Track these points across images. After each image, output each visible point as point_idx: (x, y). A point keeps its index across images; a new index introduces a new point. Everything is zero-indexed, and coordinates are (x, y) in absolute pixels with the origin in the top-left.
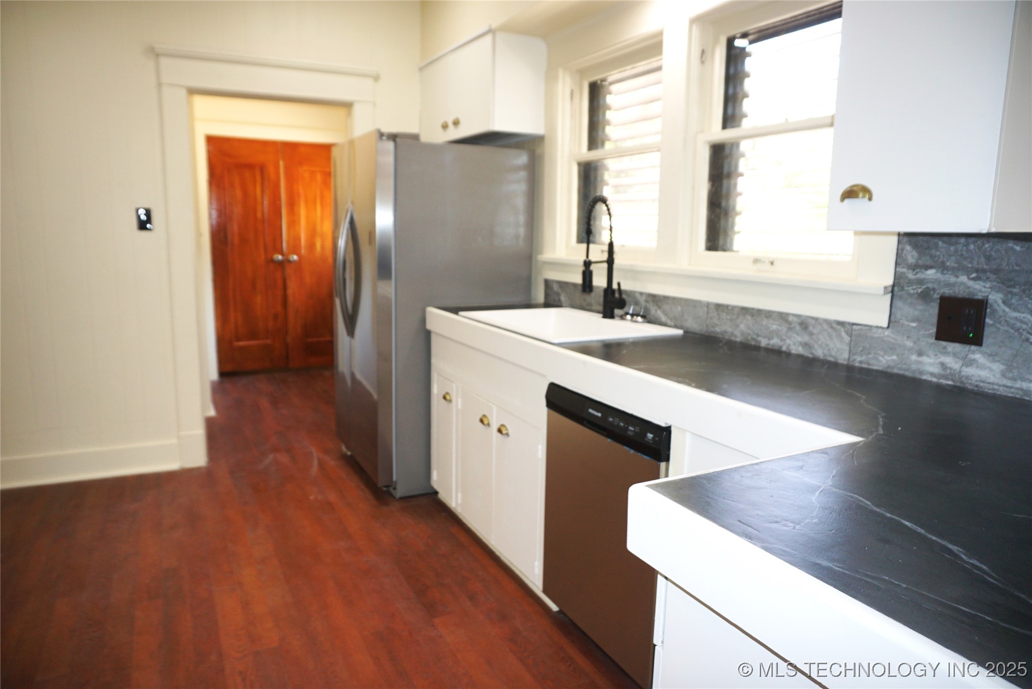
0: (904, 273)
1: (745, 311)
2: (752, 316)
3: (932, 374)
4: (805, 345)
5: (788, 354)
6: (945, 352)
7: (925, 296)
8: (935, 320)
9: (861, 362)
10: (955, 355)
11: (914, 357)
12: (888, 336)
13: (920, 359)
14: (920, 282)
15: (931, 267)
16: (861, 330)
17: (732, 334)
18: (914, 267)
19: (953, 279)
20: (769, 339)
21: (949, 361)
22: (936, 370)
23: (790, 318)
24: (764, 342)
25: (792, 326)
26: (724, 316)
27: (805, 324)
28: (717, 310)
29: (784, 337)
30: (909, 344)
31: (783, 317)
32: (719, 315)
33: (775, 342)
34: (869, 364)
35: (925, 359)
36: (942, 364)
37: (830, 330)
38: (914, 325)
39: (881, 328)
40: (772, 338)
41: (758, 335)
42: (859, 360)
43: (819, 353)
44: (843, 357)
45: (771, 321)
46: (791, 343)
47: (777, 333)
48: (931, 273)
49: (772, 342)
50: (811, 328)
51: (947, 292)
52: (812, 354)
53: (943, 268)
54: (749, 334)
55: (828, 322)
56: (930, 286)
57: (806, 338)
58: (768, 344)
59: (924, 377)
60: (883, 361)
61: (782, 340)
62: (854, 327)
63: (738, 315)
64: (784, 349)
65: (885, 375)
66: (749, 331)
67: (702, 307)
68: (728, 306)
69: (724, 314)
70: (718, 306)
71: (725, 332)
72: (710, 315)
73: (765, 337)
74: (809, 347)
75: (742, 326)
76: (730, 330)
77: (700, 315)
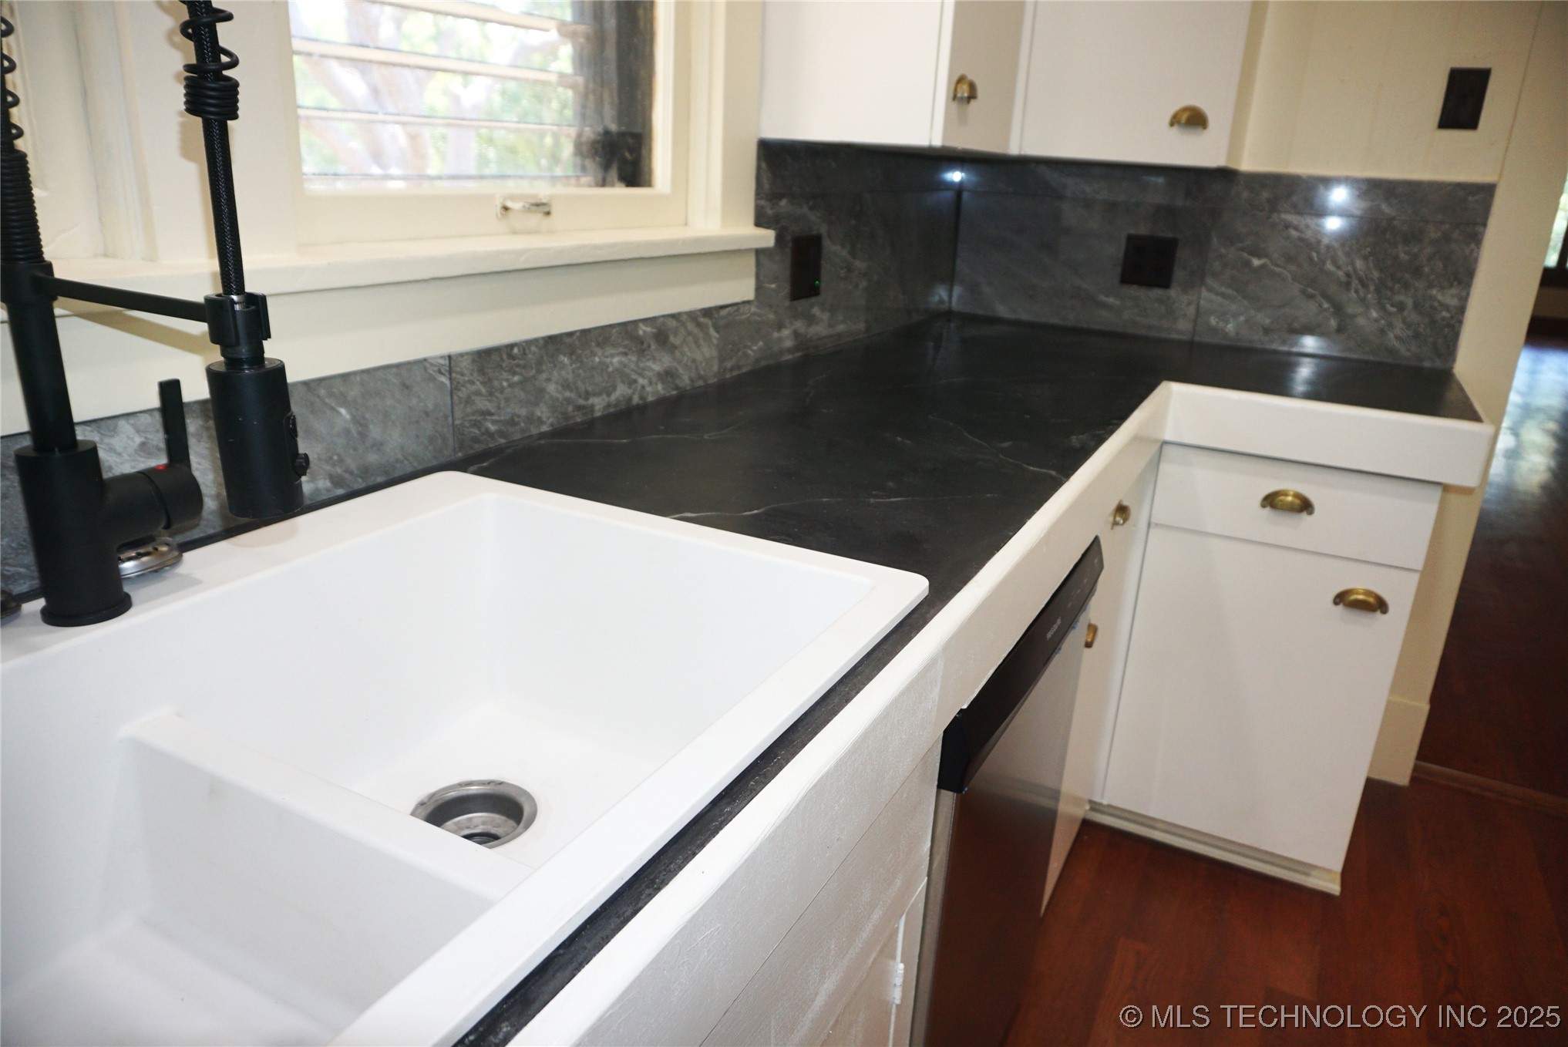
0: (761, 208)
1: (554, 343)
3: (789, 350)
4: (663, 376)
5: (643, 408)
6: (797, 315)
7: (780, 239)
8: (788, 273)
9: (731, 370)
10: (803, 314)
11: (776, 334)
12: (754, 314)
13: (780, 334)
14: (775, 219)
15: (784, 196)
16: (729, 314)
17: (531, 419)
18: (771, 194)
19: (800, 211)
20: (609, 395)
21: (801, 326)
22: (789, 342)
23: (640, 330)
24: (599, 404)
25: (645, 345)
26: (504, 380)
27: (661, 332)
28: (482, 371)
29: (634, 376)
30: (771, 315)
31: (627, 331)
32: (488, 382)
33: (621, 391)
34: (739, 367)
35: (784, 332)
36: (795, 331)
37: (696, 331)
38: (773, 286)
39: (748, 302)
40: (615, 388)
42: (728, 368)
44: (712, 372)
45: (610, 351)
46: (645, 382)
47: (621, 374)
48: (782, 203)
49: (613, 398)
50: (672, 339)
51: (798, 229)
52: (677, 388)
54: (568, 401)
55: (692, 315)
56: (783, 223)
57: (667, 361)
58: (609, 406)
59: (783, 358)
60: (753, 352)
62: (721, 313)
63: (540, 362)
64: (636, 400)
65: (753, 375)
66: (568, 394)
67: (432, 379)
68: (511, 346)
69: (505, 375)
70: (484, 356)
71: (512, 422)
72: (463, 393)
73: (599, 394)
74: (672, 377)
75: (551, 388)
76: (523, 412)
77: (430, 406)
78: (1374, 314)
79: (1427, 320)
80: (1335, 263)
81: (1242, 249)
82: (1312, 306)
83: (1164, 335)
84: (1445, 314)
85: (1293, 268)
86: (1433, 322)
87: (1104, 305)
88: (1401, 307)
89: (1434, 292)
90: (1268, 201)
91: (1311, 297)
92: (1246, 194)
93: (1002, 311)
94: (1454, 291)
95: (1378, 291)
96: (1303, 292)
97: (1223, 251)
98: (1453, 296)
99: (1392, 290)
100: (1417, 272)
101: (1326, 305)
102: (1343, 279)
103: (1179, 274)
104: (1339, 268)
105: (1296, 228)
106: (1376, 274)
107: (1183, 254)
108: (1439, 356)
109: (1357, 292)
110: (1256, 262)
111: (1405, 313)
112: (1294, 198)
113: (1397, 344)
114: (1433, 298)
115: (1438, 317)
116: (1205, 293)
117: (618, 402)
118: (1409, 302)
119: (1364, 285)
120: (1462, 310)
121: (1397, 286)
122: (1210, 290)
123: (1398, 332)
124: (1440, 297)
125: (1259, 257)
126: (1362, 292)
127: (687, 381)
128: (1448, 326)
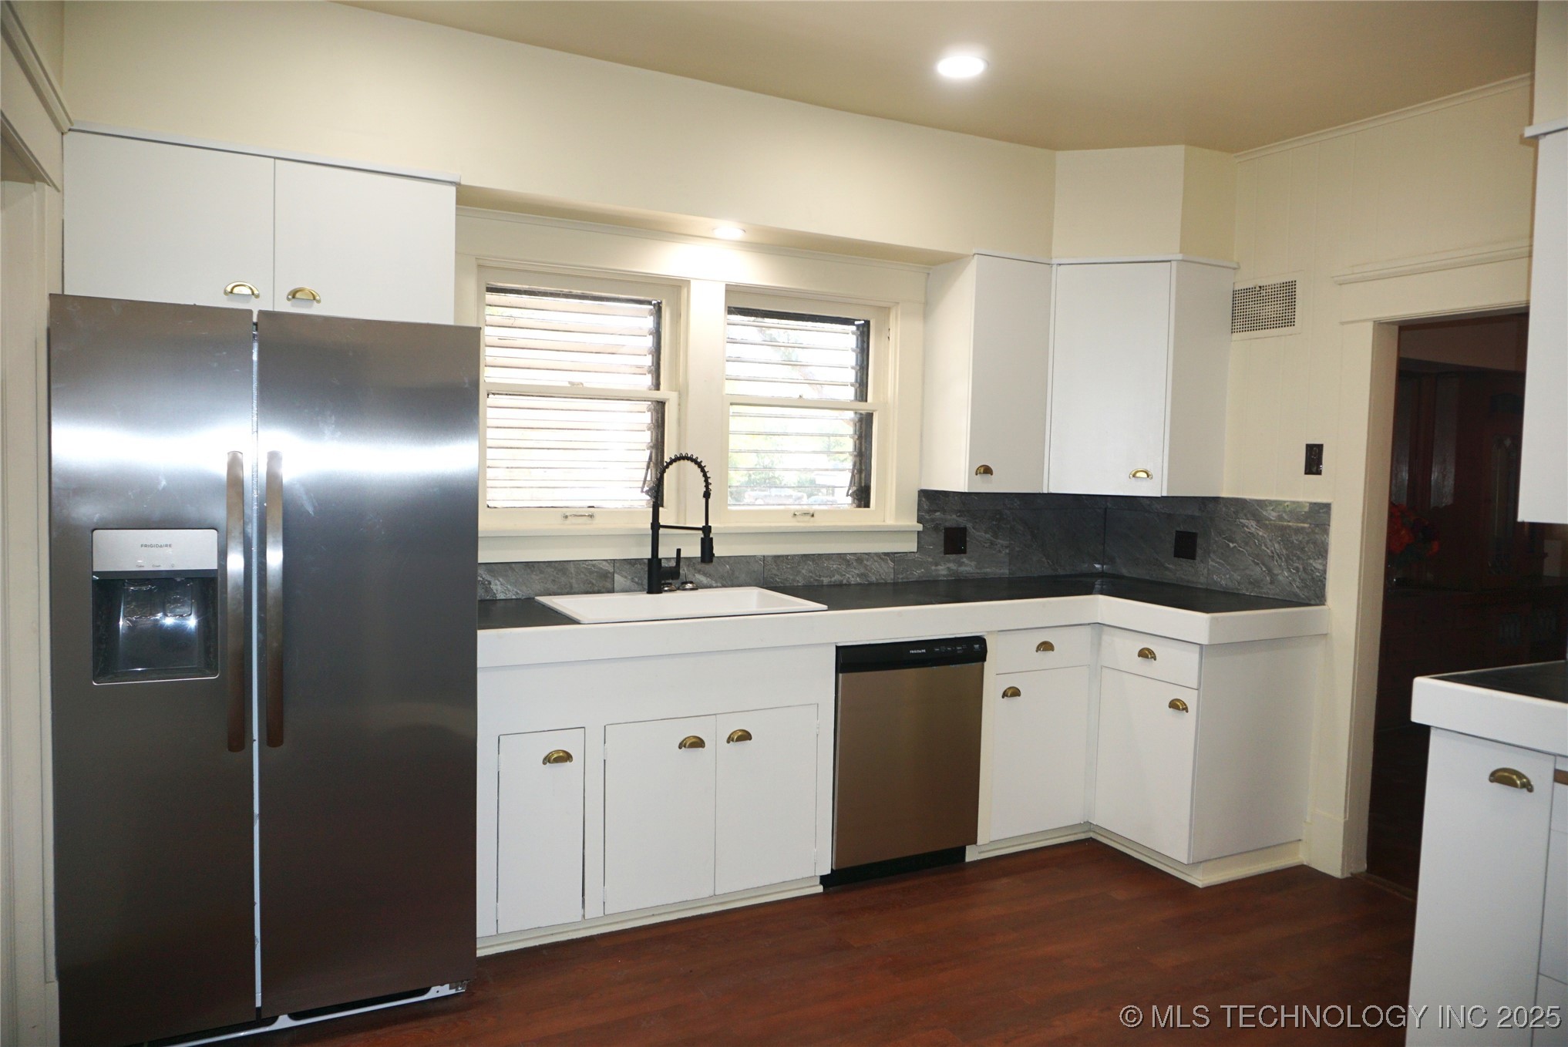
0: (923, 515)
1: (806, 557)
2: (813, 560)
3: (944, 576)
4: (860, 575)
5: (849, 585)
6: (949, 561)
7: (936, 528)
8: (942, 542)
9: (902, 578)
10: (954, 561)
11: (933, 568)
12: (916, 558)
13: (937, 568)
14: (933, 520)
15: (938, 511)
16: (901, 556)
17: (794, 580)
18: (929, 512)
19: (949, 517)
20: (831, 578)
21: (952, 566)
22: (945, 572)
23: (848, 557)
25: (851, 563)
27: (860, 558)
28: (775, 562)
29: (844, 573)
30: (930, 560)
31: (841, 557)
32: (777, 565)
33: (837, 578)
34: (908, 579)
35: (940, 567)
36: (948, 568)
37: (880, 561)
38: (932, 547)
39: (912, 553)
40: (834, 576)
41: (820, 576)
42: (901, 578)
43: (873, 579)
44: (890, 578)
46: (850, 576)
47: (837, 571)
48: (938, 514)
49: (833, 579)
50: (865, 562)
51: (948, 525)
52: (868, 581)
53: (944, 511)
54: (811, 577)
55: (877, 555)
56: (937, 522)
57: (862, 570)
58: (831, 582)
59: (940, 578)
60: (917, 573)
61: (842, 575)
62: (896, 555)
63: (799, 563)
64: (845, 582)
65: (917, 582)
66: (811, 574)
67: (757, 562)
68: (788, 556)
69: (784, 564)
70: (776, 558)
71: (786, 580)
72: (768, 568)
73: (827, 577)
74: (865, 576)
75: (804, 571)
76: (792, 577)
77: (756, 569)
78: (1286, 574)
79: (1310, 577)
80: (1266, 546)
81: (1224, 538)
82: (1258, 569)
83: (1194, 586)
84: (1318, 574)
85: (1248, 549)
86: (1313, 578)
87: (1167, 569)
88: (1297, 569)
89: (1311, 561)
90: (1234, 512)
91: (1258, 564)
92: (1224, 509)
93: (1125, 572)
94: (1320, 561)
95: (1286, 561)
96: (1253, 561)
97: (1217, 539)
98: (1320, 564)
99: (1292, 560)
100: (1302, 550)
101: (1264, 569)
102: (1270, 554)
103: (1199, 552)
104: (1268, 548)
105: (1247, 527)
106: (1284, 551)
107: (1199, 541)
108: (1318, 598)
109: (1277, 561)
110: (1231, 545)
111: (1300, 573)
112: (1245, 511)
113: (1297, 590)
114: (1311, 564)
115: (1314, 576)
116: (1211, 563)
117: (835, 581)
118: (1301, 567)
119: (1280, 558)
120: (1325, 571)
121: (1295, 558)
122: (1213, 560)
123: (1298, 584)
124: (1314, 565)
125: (1233, 543)
126: (1279, 561)
127: (874, 579)
128: (1320, 580)
